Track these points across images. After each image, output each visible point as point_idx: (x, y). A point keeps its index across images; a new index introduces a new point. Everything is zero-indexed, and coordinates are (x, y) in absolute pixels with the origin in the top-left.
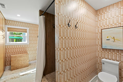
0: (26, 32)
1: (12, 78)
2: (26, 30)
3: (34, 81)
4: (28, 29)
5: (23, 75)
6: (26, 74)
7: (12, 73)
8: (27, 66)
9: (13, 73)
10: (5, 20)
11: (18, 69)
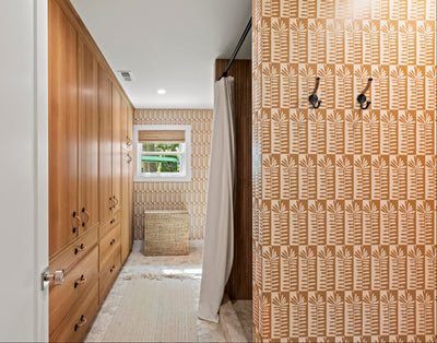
0: (183, 140)
1: (145, 277)
2: (183, 132)
3: (197, 305)
4: (188, 129)
5: (170, 277)
6: (178, 277)
7: (145, 261)
8: (184, 252)
9: (147, 264)
10: (134, 109)
11: (159, 254)
